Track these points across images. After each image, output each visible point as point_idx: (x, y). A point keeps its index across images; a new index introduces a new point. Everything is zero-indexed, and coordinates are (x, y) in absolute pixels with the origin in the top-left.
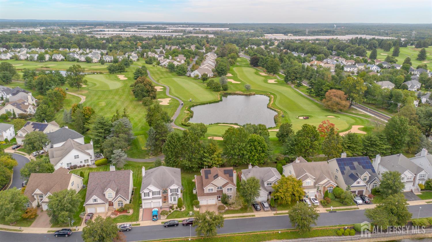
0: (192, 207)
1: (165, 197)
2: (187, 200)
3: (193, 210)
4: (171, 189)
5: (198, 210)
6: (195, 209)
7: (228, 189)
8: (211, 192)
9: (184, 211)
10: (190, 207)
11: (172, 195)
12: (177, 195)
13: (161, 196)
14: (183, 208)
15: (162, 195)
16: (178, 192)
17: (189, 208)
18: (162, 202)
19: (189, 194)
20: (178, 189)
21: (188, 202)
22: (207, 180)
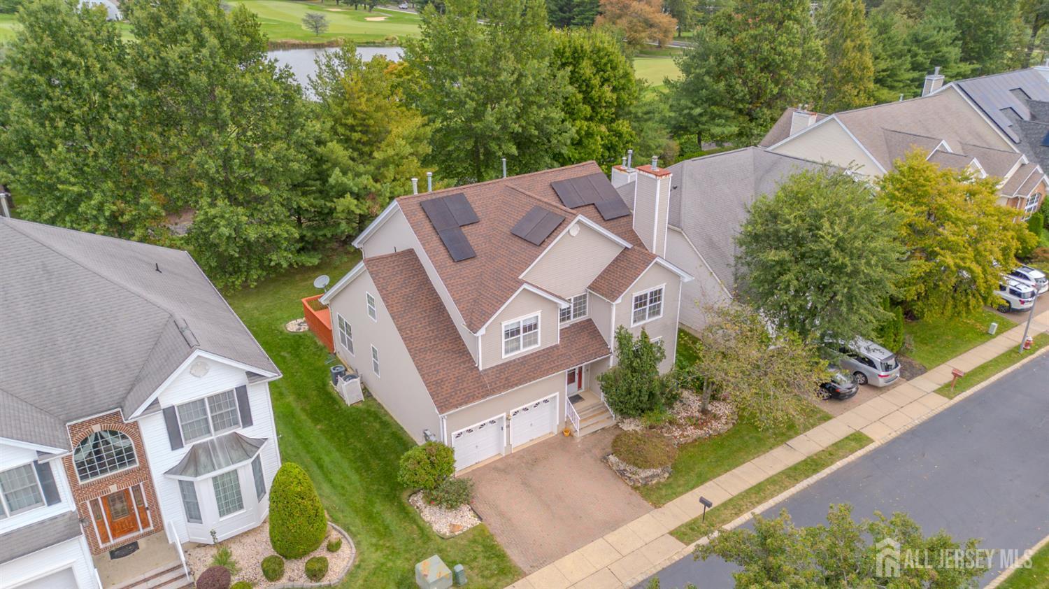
0: (406, 514)
1: (110, 500)
2: (321, 467)
3: (426, 542)
4: (170, 414)
5: (465, 520)
6: (440, 521)
7: (640, 301)
8: (524, 351)
9: (351, 574)
10: (389, 516)
11: (192, 463)
12: (246, 448)
13: (67, 504)
14: (333, 548)
15: (77, 492)
16: (247, 421)
17: (385, 532)
18: (95, 551)
19: (316, 421)
20: (242, 392)
21: (337, 479)
22: (468, 268)
